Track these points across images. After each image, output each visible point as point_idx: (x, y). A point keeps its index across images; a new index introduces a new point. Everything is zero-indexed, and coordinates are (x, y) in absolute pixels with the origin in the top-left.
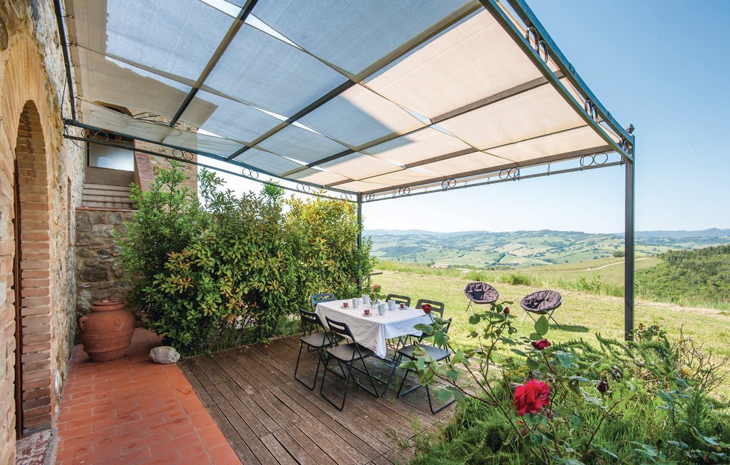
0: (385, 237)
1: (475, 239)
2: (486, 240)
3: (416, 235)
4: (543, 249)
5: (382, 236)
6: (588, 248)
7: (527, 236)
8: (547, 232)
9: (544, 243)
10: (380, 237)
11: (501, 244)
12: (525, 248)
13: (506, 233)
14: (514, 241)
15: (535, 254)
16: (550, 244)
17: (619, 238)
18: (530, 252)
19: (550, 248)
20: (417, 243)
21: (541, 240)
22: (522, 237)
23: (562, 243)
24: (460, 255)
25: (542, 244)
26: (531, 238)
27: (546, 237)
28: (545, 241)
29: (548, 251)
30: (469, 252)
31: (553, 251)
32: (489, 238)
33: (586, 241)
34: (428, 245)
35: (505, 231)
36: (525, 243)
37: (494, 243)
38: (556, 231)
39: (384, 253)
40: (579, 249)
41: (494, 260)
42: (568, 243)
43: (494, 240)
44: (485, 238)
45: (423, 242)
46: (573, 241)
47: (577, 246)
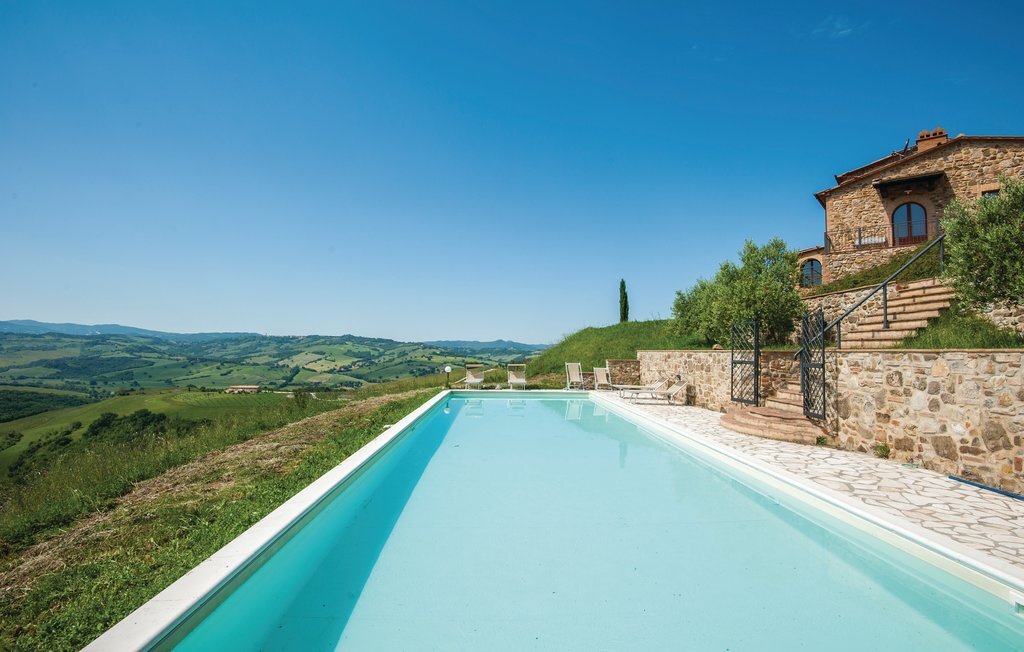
0: (48, 338)
1: (243, 345)
2: (262, 348)
3: (123, 336)
4: (347, 362)
5: (40, 336)
6: (399, 360)
7: (323, 343)
8: (350, 338)
9: (349, 353)
10: (34, 336)
11: (289, 354)
12: (323, 361)
13: (294, 338)
14: (307, 350)
15: (338, 368)
16: (355, 355)
17: (430, 348)
18: (332, 366)
19: (356, 360)
20: (128, 350)
21: (343, 348)
22: (317, 344)
23: (369, 353)
24: (224, 371)
25: (345, 354)
26: (332, 347)
27: (349, 345)
28: (349, 351)
29: (354, 363)
30: (240, 367)
31: (361, 364)
32: (268, 345)
33: (396, 351)
34: (156, 355)
35: (291, 334)
36: (322, 353)
37: (275, 352)
38: (360, 337)
39: (53, 371)
40: (391, 361)
41: (284, 378)
42: (376, 354)
43: (275, 349)
44: (261, 345)
45: (141, 349)
46: (381, 350)
47: (387, 358)
